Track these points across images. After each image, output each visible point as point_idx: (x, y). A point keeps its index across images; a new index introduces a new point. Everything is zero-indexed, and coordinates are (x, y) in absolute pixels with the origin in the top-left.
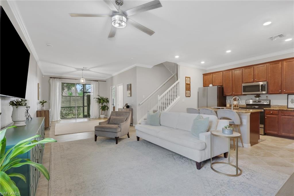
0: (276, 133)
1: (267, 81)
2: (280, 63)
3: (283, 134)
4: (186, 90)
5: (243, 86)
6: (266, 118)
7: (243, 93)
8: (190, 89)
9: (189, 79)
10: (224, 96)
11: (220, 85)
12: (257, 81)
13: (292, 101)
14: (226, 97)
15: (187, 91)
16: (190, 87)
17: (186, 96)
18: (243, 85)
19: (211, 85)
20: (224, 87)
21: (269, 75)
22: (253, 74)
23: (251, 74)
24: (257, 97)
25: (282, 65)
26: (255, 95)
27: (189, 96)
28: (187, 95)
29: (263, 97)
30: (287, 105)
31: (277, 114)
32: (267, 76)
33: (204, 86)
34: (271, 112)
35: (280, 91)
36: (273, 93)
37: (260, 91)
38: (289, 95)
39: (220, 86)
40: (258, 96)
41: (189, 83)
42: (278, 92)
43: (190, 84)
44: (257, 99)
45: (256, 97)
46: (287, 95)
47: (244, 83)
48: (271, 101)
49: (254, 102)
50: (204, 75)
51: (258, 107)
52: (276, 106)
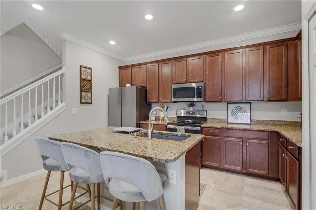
0: (216, 165)
1: (204, 82)
2: (221, 54)
3: (227, 166)
4: (81, 91)
5: (173, 88)
6: (204, 141)
7: (173, 100)
8: (91, 90)
9: (90, 70)
10: (148, 103)
11: (142, 85)
12: (191, 81)
13: (232, 113)
14: (151, 104)
15: (83, 94)
16: (91, 85)
17: (81, 103)
18: (174, 86)
19: (128, 85)
20: (147, 89)
21: (206, 73)
22: (185, 70)
23: (184, 70)
24: (191, 106)
25: (223, 58)
26: (189, 103)
27: (90, 101)
28: (83, 101)
29: (198, 106)
30: (226, 118)
31: (218, 135)
32: (205, 74)
33: (120, 86)
34: (211, 132)
35: (220, 97)
36: (212, 100)
37: (196, 96)
38: (228, 104)
39: (141, 88)
40: (192, 104)
41: (89, 78)
42: (218, 100)
43: (90, 81)
44: (190, 109)
45: (189, 106)
46: (226, 103)
47: (175, 84)
48: (207, 111)
49: (187, 113)
50: (121, 68)
51: (192, 122)
52: (213, 120)
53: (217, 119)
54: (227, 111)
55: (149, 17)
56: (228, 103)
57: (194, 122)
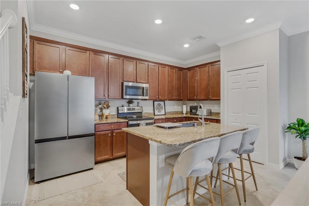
7: (125, 97)
12: (138, 81)
24: (130, 103)
26: (128, 101)
34: (160, 122)
36: (152, 98)
40: (131, 101)
45: (128, 103)
47: (125, 81)
49: (128, 109)
51: (136, 117)
52: (146, 114)
53: (148, 113)
54: (153, 107)
55: (158, 22)
56: (154, 102)
57: (137, 117)
